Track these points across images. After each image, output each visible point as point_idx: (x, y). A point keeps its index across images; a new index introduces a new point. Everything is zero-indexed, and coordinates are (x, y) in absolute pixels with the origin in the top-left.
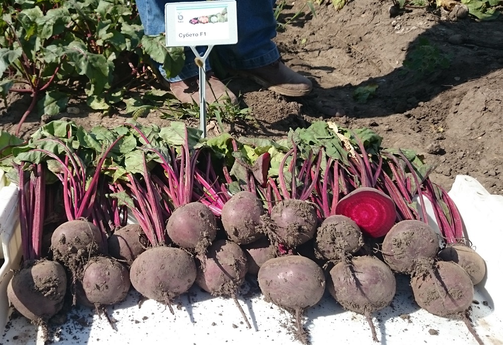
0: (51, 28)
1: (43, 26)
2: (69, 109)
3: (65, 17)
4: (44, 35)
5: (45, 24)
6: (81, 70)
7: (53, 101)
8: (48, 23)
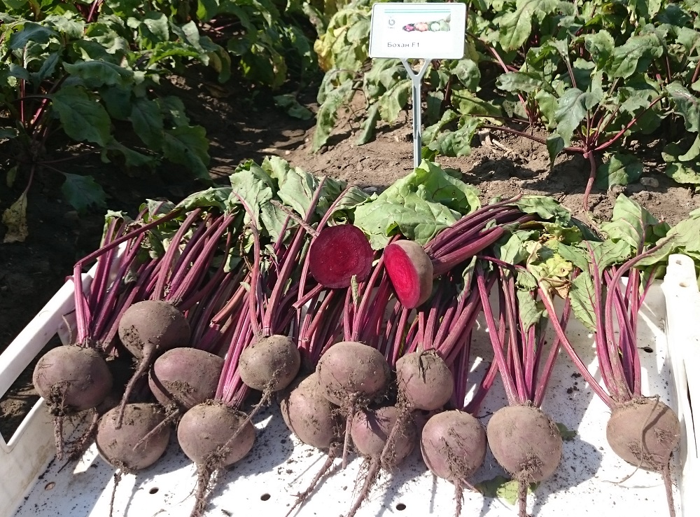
0: (635, 63)
1: (623, 59)
2: (644, 180)
3: (654, 48)
4: (621, 73)
5: (626, 56)
6: (690, 126)
7: (621, 167)
8: (630, 56)
